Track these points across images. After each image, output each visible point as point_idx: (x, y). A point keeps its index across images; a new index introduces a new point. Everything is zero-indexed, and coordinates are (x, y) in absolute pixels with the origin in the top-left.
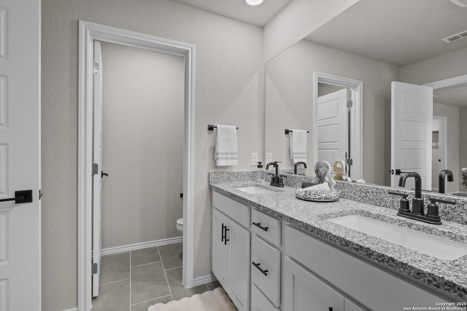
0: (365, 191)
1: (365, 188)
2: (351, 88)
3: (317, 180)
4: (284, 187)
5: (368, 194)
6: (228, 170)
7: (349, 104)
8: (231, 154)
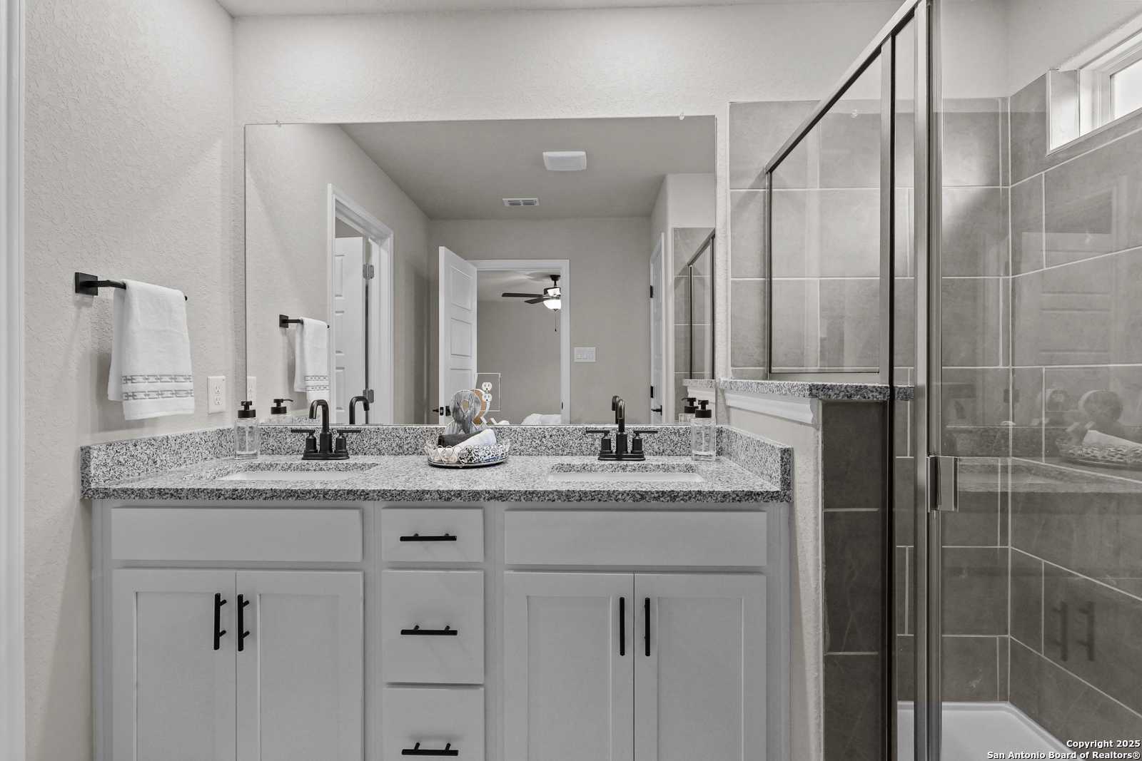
0: (540, 436)
1: (540, 431)
2: (371, 239)
3: (456, 427)
4: (349, 458)
5: (544, 440)
6: (146, 434)
7: (368, 272)
8: (174, 378)
